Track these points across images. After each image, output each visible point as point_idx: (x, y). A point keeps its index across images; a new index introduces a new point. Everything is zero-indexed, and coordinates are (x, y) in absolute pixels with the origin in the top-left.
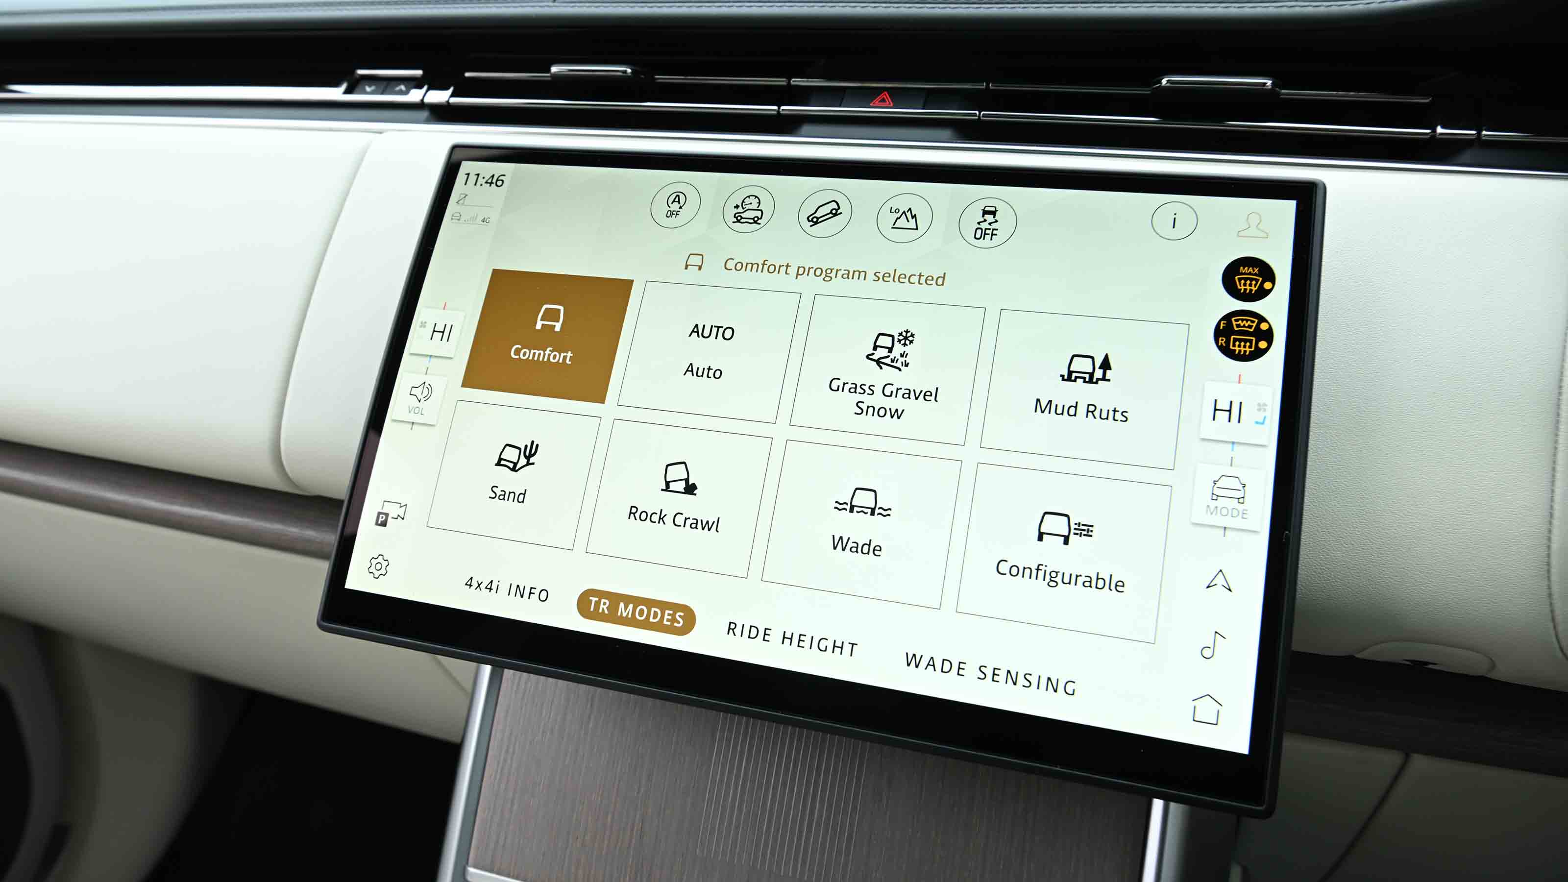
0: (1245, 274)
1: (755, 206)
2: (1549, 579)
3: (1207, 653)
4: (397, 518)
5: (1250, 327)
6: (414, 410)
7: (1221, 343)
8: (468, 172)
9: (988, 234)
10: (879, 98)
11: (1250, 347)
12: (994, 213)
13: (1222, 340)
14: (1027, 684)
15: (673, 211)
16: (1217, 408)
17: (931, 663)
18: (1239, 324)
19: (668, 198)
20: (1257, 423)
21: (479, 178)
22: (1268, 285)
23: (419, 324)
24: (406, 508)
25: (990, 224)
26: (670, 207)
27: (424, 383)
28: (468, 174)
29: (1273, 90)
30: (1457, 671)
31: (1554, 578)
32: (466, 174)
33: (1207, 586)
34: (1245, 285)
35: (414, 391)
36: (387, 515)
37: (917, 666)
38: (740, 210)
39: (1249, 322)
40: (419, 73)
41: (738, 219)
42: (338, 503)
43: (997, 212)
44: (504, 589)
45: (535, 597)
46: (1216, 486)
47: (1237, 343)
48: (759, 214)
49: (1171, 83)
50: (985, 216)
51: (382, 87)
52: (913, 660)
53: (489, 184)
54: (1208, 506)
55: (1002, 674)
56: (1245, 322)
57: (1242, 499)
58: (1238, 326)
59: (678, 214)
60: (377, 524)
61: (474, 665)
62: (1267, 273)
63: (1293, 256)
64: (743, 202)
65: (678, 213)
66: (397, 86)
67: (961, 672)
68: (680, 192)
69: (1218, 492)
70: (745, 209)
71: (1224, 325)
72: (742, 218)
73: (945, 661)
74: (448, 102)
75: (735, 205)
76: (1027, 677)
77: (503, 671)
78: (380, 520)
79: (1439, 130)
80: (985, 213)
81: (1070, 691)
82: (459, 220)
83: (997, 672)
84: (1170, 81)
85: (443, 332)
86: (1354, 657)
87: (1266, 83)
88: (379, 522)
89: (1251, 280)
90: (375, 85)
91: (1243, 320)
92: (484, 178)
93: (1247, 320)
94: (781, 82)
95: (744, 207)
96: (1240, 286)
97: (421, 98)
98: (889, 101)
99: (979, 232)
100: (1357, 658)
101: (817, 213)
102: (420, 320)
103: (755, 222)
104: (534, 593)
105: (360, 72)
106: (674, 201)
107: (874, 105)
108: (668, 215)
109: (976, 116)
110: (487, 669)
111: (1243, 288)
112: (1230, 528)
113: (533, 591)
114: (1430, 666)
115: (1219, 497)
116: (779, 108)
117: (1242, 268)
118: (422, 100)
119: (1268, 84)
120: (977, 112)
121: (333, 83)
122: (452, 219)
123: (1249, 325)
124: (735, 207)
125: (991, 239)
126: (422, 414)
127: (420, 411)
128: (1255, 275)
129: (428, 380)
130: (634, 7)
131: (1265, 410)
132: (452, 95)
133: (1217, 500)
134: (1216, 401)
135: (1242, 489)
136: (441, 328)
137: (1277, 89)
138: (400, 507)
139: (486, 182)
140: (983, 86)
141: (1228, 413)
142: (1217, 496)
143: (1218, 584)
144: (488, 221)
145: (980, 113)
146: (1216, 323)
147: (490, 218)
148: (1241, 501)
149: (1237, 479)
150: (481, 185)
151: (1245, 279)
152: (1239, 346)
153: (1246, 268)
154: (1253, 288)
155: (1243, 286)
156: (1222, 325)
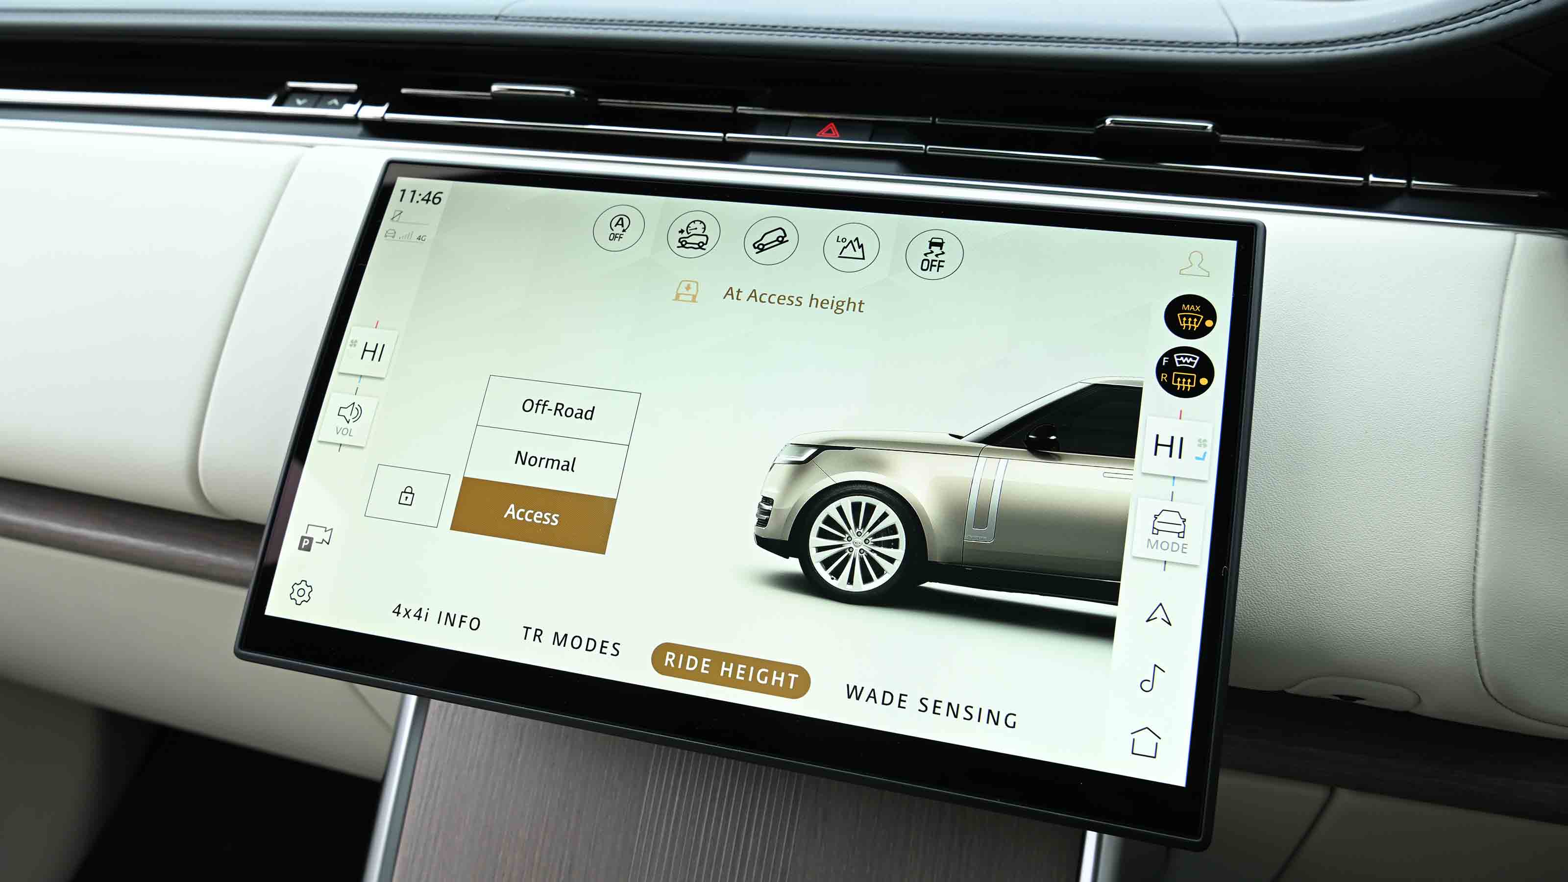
0: (1187, 311)
1: (700, 231)
2: (1474, 616)
3: (1147, 686)
4: (322, 543)
5: (1192, 363)
6: (343, 431)
7: (1163, 379)
8: (404, 189)
9: (935, 266)
10: (826, 129)
11: (1191, 383)
12: (940, 245)
13: (1164, 376)
14: (968, 717)
15: (617, 234)
16: (1159, 443)
17: (872, 695)
18: (1182, 361)
19: (612, 221)
20: (1197, 458)
21: (415, 195)
22: (1209, 323)
23: (349, 343)
24: (332, 532)
25: (937, 256)
26: (613, 230)
27: (354, 403)
28: (404, 191)
29: (1213, 134)
30: (1383, 706)
31: (1478, 616)
32: (402, 191)
33: (1147, 619)
34: (1187, 322)
35: (343, 412)
36: (311, 539)
37: (858, 698)
38: (685, 234)
39: (1191, 359)
40: (353, 87)
41: (683, 244)
42: (259, 528)
43: (944, 244)
44: (433, 617)
45: (465, 626)
46: (1157, 520)
47: (1179, 379)
48: (704, 239)
49: (1116, 123)
50: (932, 247)
51: (313, 102)
52: (854, 692)
53: (425, 202)
54: (1149, 540)
55: (944, 706)
56: (1186, 359)
57: (1183, 533)
58: (1180, 362)
59: (622, 238)
60: (300, 548)
61: (399, 694)
62: (1209, 311)
63: (1233, 295)
64: (688, 227)
65: (621, 236)
66: (329, 100)
67: (902, 704)
68: (625, 216)
69: (1157, 525)
70: (690, 235)
71: (1167, 361)
72: (687, 243)
73: (886, 694)
74: (383, 118)
75: (680, 230)
76: (969, 709)
77: (429, 701)
78: (304, 544)
79: (1372, 178)
80: (932, 244)
81: (1011, 724)
82: (393, 237)
83: (938, 704)
84: (1114, 122)
85: (374, 352)
86: (1285, 692)
87: (1206, 127)
88: (303, 547)
89: (1193, 317)
90: (308, 99)
91: (1184, 357)
92: (420, 195)
93: (1189, 357)
94: (727, 109)
95: (689, 232)
96: (1182, 323)
97: (355, 113)
98: (835, 132)
99: (926, 263)
100: (1289, 694)
101: (763, 240)
102: (351, 338)
103: (700, 247)
104: (465, 622)
105: (292, 84)
106: (617, 224)
107: (821, 136)
108: (611, 238)
109: (922, 150)
110: (412, 700)
111: (1184, 325)
112: (1169, 562)
113: (464, 619)
114: (1357, 702)
115: (1159, 532)
116: (725, 136)
117: (1184, 305)
118: (356, 115)
119: (1208, 128)
120: (924, 146)
121: (262, 95)
122: (386, 236)
123: (1191, 362)
124: (680, 232)
125: (938, 271)
126: (350, 435)
127: (349, 433)
128: (1197, 312)
129: (358, 400)
130: (579, 27)
131: (1205, 446)
132: (388, 111)
133: (1157, 534)
134: (1158, 436)
135: (1182, 524)
136: (371, 347)
137: (1217, 133)
138: (326, 531)
139: (423, 199)
140: (929, 120)
141: (1169, 448)
142: (1158, 530)
143: (1158, 618)
144: (423, 239)
145: (926, 147)
146: (1159, 359)
147: (425, 236)
148: (1181, 535)
149: (1177, 513)
150: (418, 202)
151: (1187, 317)
152: (1181, 382)
153: (1188, 306)
154: (1195, 325)
155: (1186, 323)
156: (1164, 361)
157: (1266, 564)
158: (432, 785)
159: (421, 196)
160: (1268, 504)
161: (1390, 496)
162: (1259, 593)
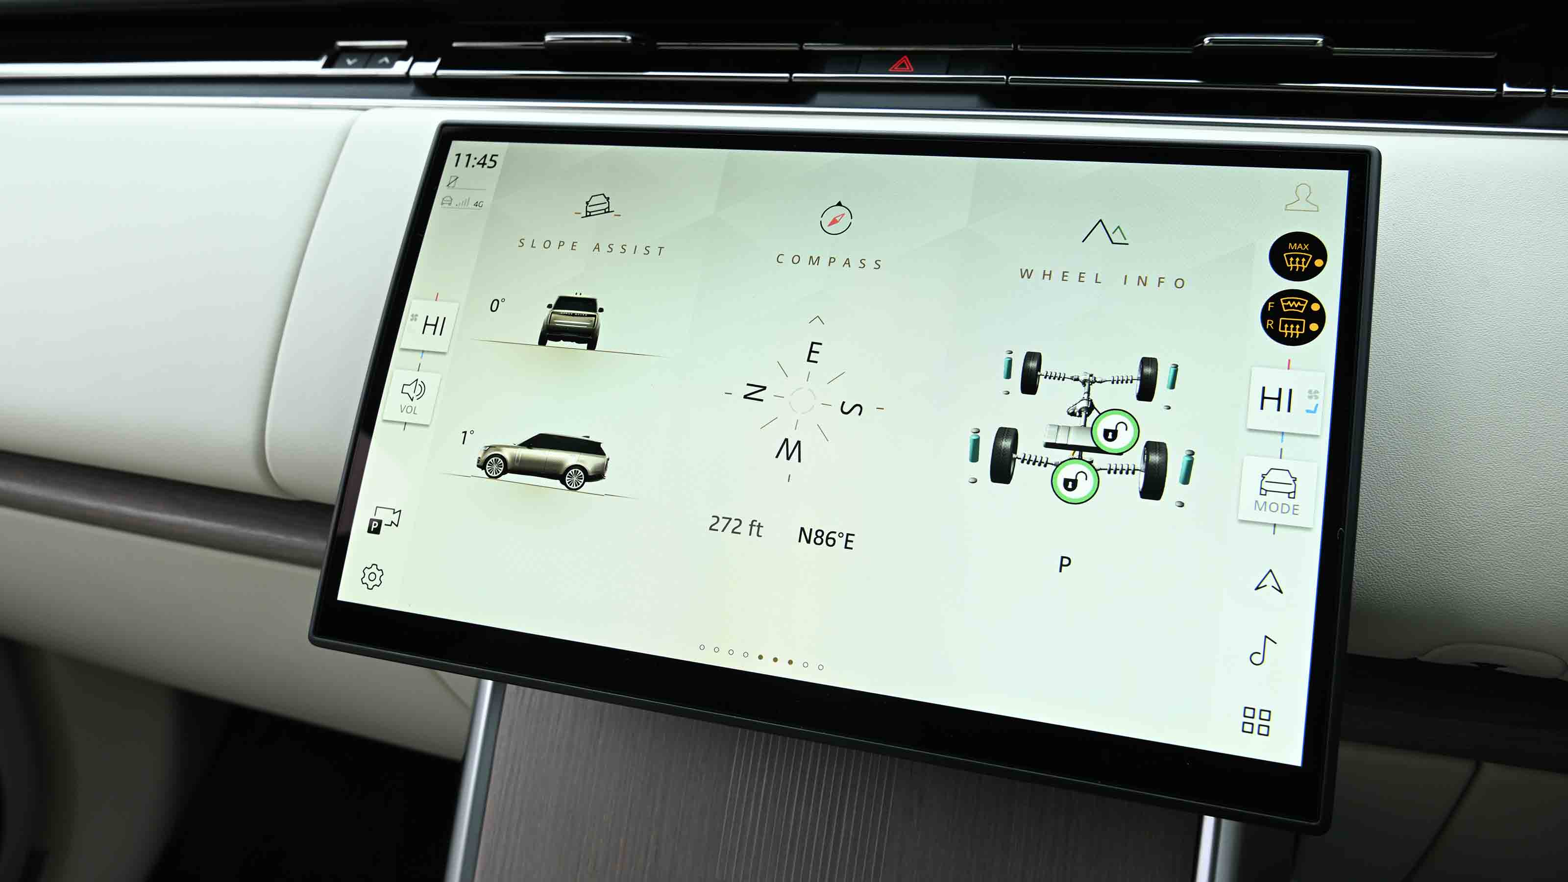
3: (1257, 659)
4: (391, 525)
6: (407, 409)
7: (1269, 326)
8: (458, 153)
10: (900, 62)
11: (1300, 330)
13: (1270, 322)
16: (1265, 396)
20: (1309, 411)
21: (471, 159)
23: (410, 317)
24: (400, 514)
27: (417, 380)
28: (459, 155)
29: (1324, 48)
32: (457, 155)
33: (1256, 587)
35: (406, 389)
36: (380, 522)
40: (403, 43)
42: (328, 508)
46: (1265, 480)
47: (1286, 326)
49: (1214, 43)
51: (364, 60)
53: (481, 166)
54: (1257, 503)
57: (1293, 493)
58: (1287, 307)
60: (369, 531)
61: (476, 678)
66: (380, 59)
69: (1266, 486)
74: (435, 74)
77: (505, 686)
78: (373, 527)
79: (1506, 88)
82: (450, 204)
84: (1213, 40)
85: (436, 325)
86: (1419, 660)
87: (1317, 41)
88: (372, 530)
90: (356, 58)
91: (1292, 301)
92: (475, 159)
94: (793, 47)
96: (1289, 264)
97: (406, 70)
98: (910, 67)
100: (1423, 661)
102: (411, 312)
105: (341, 44)
109: (1003, 81)
110: (489, 684)
111: (1292, 265)
112: (1279, 525)
114: (1497, 669)
115: (1268, 492)
116: (791, 76)
118: (408, 73)
120: (1005, 77)
121: (312, 56)
122: (442, 204)
126: (414, 413)
127: (413, 410)
128: (1306, 251)
129: (421, 376)
131: (1317, 398)
132: (440, 67)
133: (1266, 495)
134: (1264, 388)
135: (1292, 482)
136: (433, 320)
137: (1329, 47)
138: (394, 513)
139: (478, 163)
140: (1011, 48)
141: (1277, 401)
142: (1266, 491)
143: (1268, 585)
144: (481, 205)
145: (1007, 78)
146: (1263, 304)
147: (482, 202)
148: (1292, 495)
149: (1287, 472)
150: (473, 166)
151: (1295, 257)
152: (1289, 329)
153: (1296, 244)
154: (1303, 266)
155: (1293, 264)
156: (1269, 306)
157: (1389, 523)
158: (512, 770)
159: (477, 159)
160: (1390, 457)
161: (1527, 445)
162: (1382, 554)
